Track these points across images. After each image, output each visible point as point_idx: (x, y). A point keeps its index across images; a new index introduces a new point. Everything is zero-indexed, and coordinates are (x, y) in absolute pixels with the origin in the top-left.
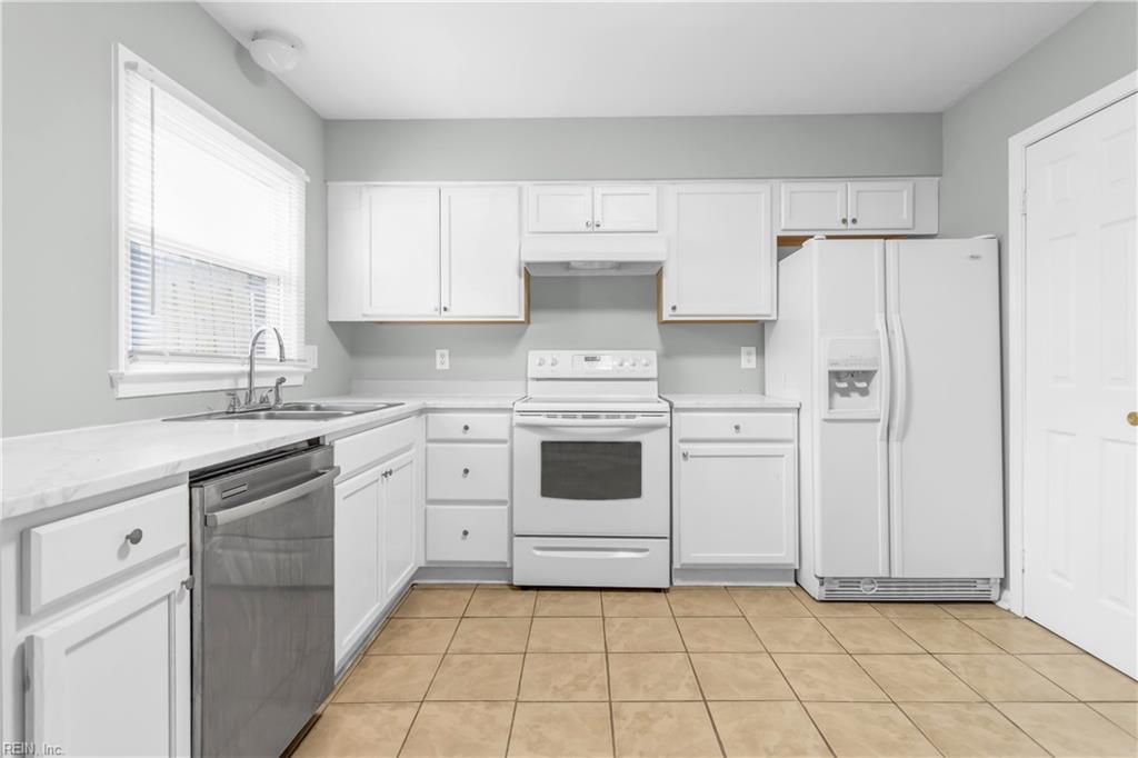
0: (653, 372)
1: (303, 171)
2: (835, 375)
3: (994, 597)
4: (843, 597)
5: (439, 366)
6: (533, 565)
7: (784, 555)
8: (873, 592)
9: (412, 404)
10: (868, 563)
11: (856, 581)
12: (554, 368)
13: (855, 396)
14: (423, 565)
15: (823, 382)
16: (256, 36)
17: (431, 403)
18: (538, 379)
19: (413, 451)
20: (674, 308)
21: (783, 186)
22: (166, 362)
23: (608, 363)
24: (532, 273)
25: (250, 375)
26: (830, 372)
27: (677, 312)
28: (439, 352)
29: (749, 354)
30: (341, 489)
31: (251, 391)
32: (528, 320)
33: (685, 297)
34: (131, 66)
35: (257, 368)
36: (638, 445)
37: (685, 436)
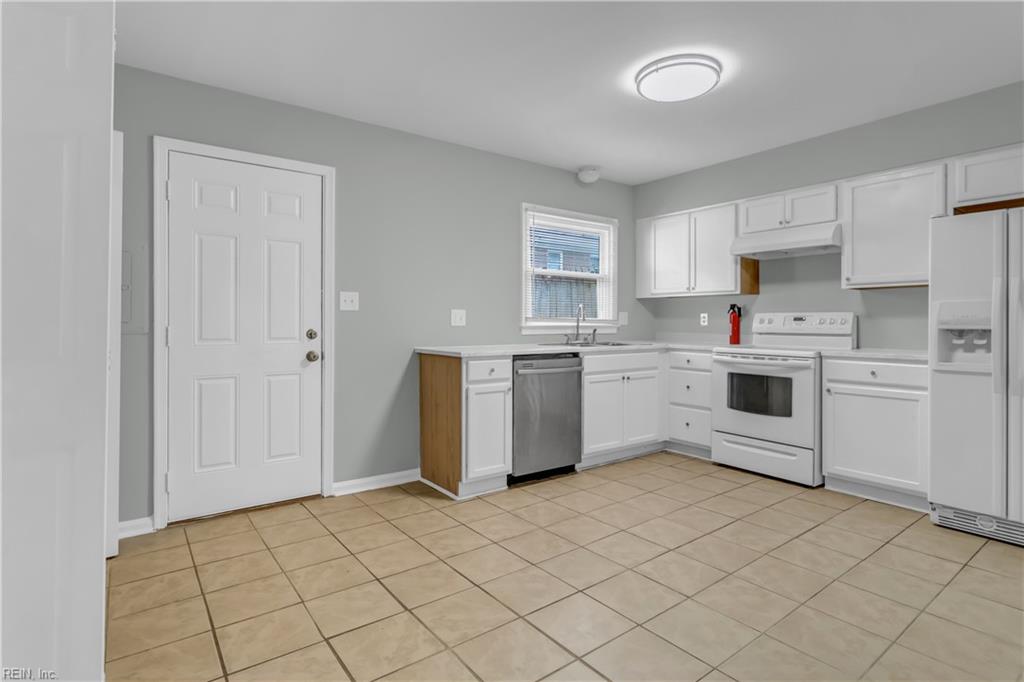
5: (702, 324)
6: (724, 451)
8: (992, 530)
9: (657, 345)
11: (973, 516)
12: (771, 325)
14: (667, 439)
15: (934, 338)
18: (761, 334)
20: (848, 279)
24: (760, 259)
25: (578, 327)
26: (939, 330)
27: (849, 282)
28: (702, 315)
30: (590, 378)
31: (577, 334)
32: (757, 292)
36: (789, 380)
37: (830, 377)
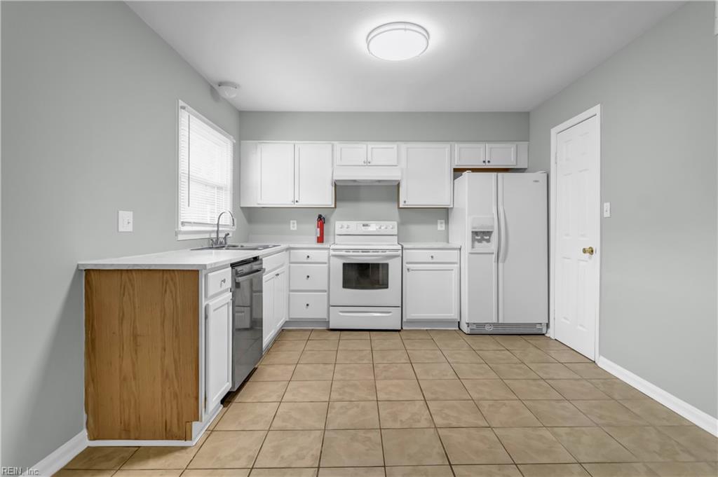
0: (395, 231)
1: (232, 137)
2: (475, 233)
3: (544, 332)
4: (478, 332)
5: (292, 228)
6: (340, 319)
7: (453, 315)
8: (491, 330)
9: (284, 246)
10: (488, 317)
11: (484, 325)
12: (348, 229)
13: (484, 243)
14: (287, 320)
15: (469, 236)
16: (220, 84)
17: (292, 246)
18: (340, 235)
19: (283, 267)
20: (405, 202)
21: (456, 145)
22: (192, 226)
23: (373, 227)
24: (337, 184)
25: (218, 232)
26: (473, 232)
27: (407, 203)
28: (291, 222)
29: (441, 223)
30: (265, 277)
31: (218, 238)
32: (335, 207)
33: (409, 197)
34: (183, 108)
35: (220, 229)
36: (387, 265)
37: (408, 261)
